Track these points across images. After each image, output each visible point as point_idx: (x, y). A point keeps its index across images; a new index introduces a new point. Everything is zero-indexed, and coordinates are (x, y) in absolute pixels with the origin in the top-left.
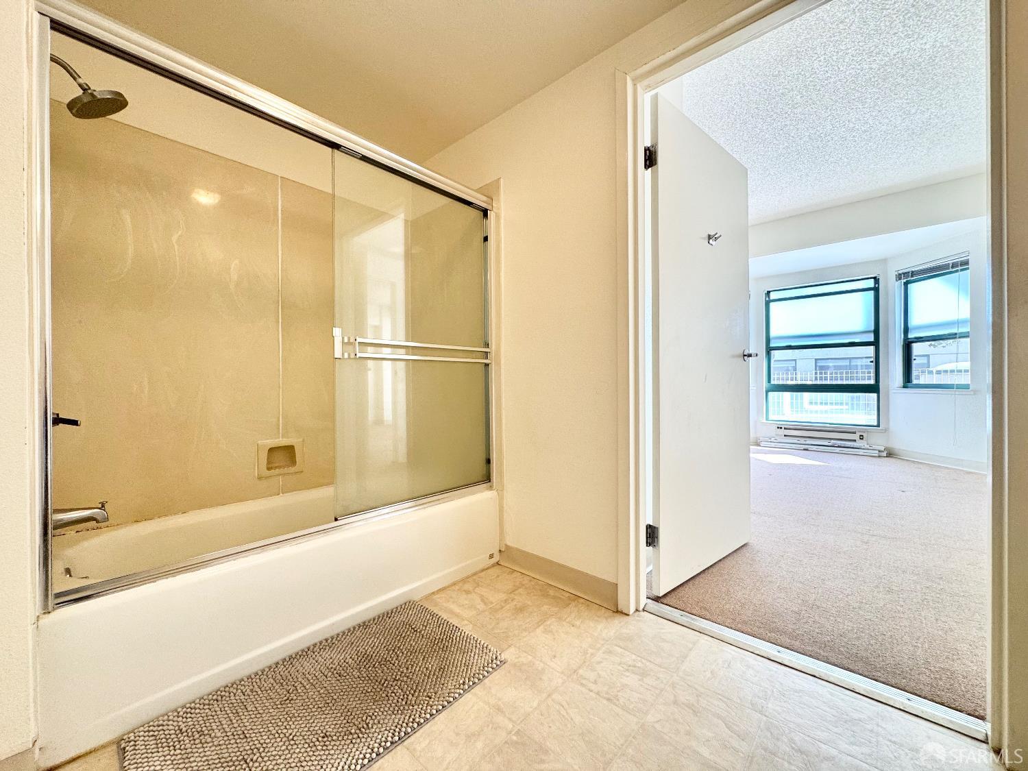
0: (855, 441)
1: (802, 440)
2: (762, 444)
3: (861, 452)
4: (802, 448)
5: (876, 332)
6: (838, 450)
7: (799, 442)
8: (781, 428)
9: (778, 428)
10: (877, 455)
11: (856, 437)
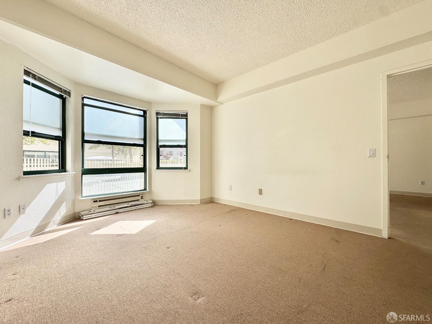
0: (139, 200)
1: (112, 207)
2: (85, 217)
3: (144, 206)
4: (115, 213)
5: (145, 139)
6: (134, 208)
7: (111, 209)
8: (97, 201)
9: (94, 202)
10: (151, 206)
11: (139, 198)
